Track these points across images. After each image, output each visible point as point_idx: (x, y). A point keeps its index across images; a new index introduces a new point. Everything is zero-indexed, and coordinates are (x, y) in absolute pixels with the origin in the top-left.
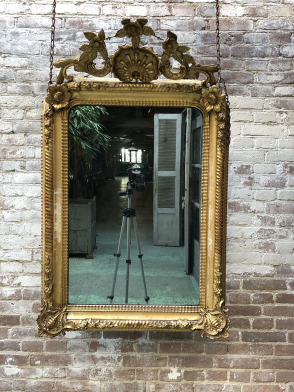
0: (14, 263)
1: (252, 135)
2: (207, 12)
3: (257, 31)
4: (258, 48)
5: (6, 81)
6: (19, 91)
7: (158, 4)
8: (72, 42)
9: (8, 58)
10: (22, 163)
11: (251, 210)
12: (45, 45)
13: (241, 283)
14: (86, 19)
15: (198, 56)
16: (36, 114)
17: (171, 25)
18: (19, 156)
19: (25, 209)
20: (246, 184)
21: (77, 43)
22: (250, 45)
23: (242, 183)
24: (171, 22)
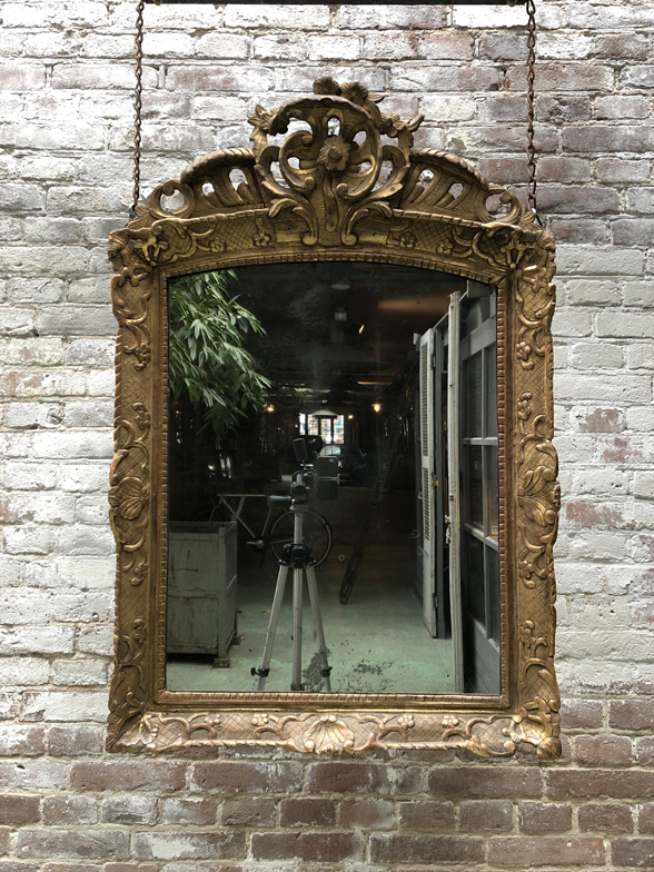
0: (29, 659)
1: (620, 337)
2: (502, 50)
3: (623, 91)
4: (628, 130)
5: (23, 213)
6: (52, 235)
7: (386, 33)
8: (180, 120)
9: (28, 159)
10: (56, 406)
11: (623, 521)
12: (116, 129)
13: (606, 711)
14: (215, 68)
15: (483, 150)
16: (92, 289)
17: (416, 78)
18: (48, 391)
19: (58, 523)
20: (609, 457)
21: (193, 124)
22: (607, 122)
23: (599, 454)
24: (417, 72)
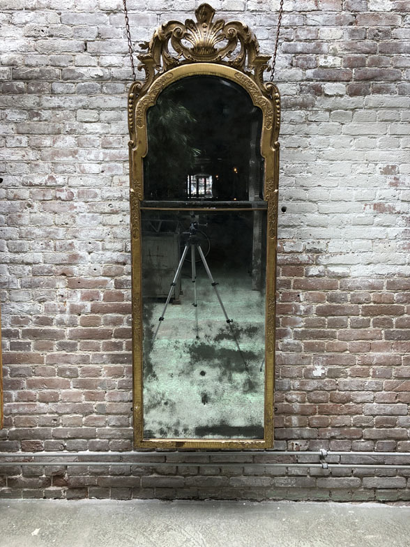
1: (398, 135)
3: (405, 26)
4: (407, 44)
11: (395, 210)
13: (385, 283)
17: (318, 20)
20: (391, 184)
22: (398, 40)
23: (388, 183)
24: (318, 17)
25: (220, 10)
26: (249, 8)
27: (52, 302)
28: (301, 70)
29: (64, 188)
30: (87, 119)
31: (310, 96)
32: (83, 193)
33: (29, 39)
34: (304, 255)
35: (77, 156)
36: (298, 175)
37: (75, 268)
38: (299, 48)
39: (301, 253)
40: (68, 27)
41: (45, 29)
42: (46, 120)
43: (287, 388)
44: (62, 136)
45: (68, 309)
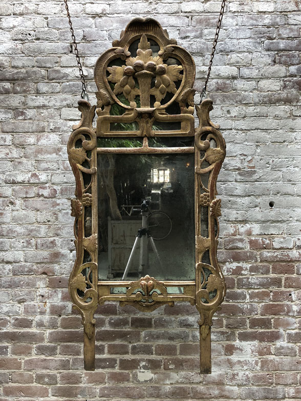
25: (202, 12)
26: (231, 9)
27: (32, 303)
28: (284, 67)
29: (47, 185)
30: (72, 117)
31: (294, 91)
32: (66, 189)
33: (16, 42)
34: (294, 251)
35: (60, 153)
36: (284, 170)
37: (56, 267)
38: (282, 46)
39: (291, 249)
40: (54, 30)
41: (32, 33)
42: (30, 119)
43: (281, 396)
44: (46, 134)
45: (48, 310)
